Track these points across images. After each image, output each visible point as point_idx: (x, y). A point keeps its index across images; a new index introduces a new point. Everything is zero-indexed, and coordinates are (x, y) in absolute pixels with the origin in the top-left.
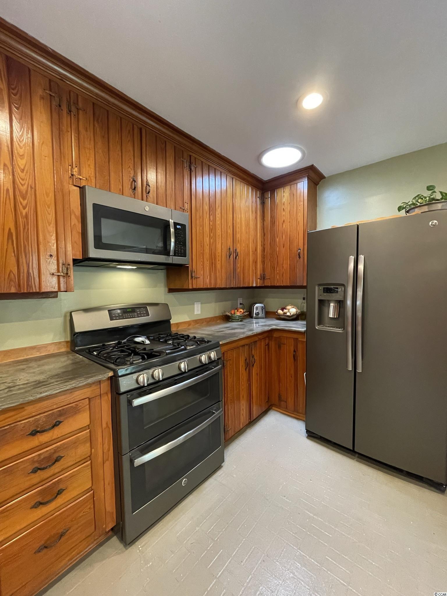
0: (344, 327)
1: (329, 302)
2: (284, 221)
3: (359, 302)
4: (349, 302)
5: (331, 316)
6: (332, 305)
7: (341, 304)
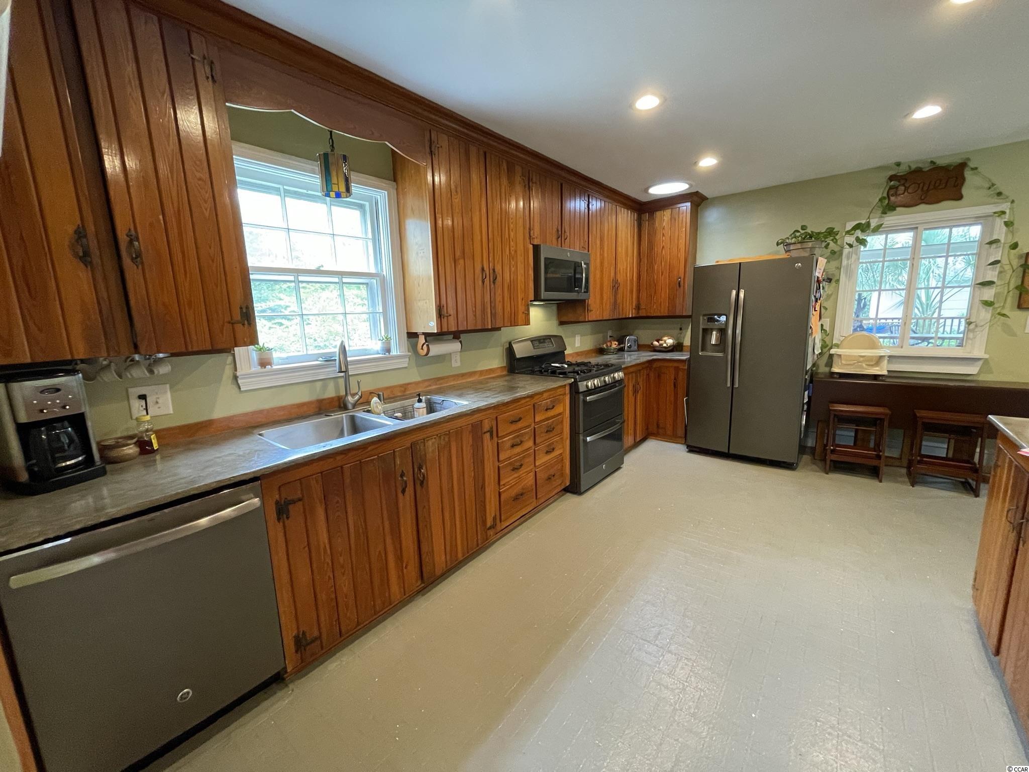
0: (724, 350)
1: (712, 330)
2: (663, 247)
3: (738, 331)
4: (730, 332)
5: (713, 342)
6: (714, 333)
7: (722, 331)
